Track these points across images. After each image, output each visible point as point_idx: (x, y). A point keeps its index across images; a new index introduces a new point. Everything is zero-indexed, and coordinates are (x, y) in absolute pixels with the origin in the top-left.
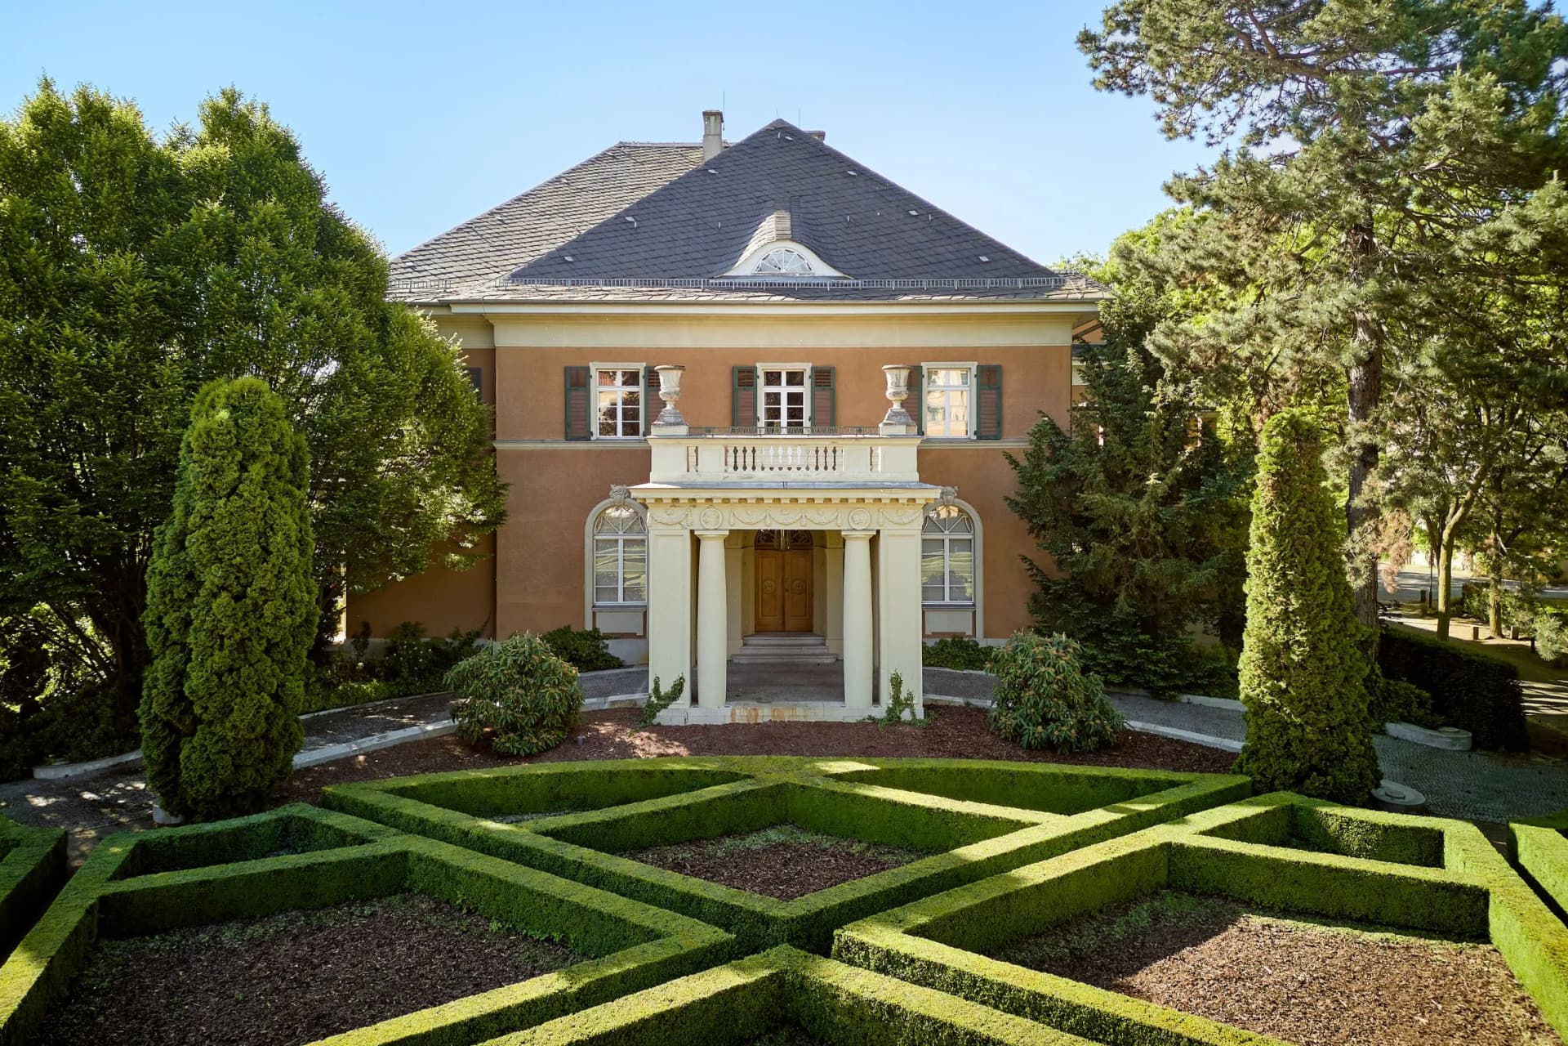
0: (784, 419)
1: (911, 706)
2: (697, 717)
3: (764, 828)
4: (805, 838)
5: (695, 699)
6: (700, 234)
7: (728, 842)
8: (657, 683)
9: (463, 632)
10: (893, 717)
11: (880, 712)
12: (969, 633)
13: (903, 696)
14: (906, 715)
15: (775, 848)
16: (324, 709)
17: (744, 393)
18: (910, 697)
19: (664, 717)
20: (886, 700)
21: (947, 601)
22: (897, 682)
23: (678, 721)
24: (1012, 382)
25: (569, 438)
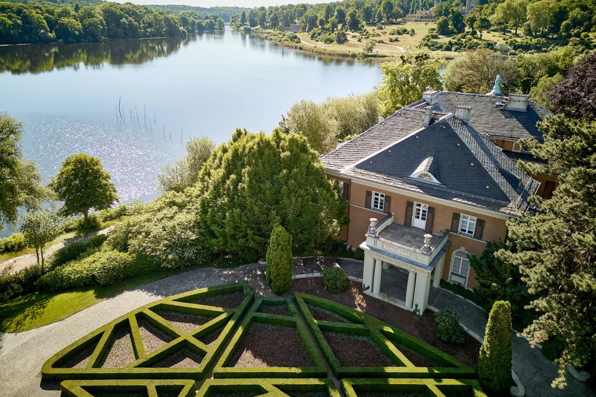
0: (421, 216)
1: (419, 312)
2: (371, 295)
3: (364, 336)
4: (371, 342)
5: (372, 290)
6: (407, 160)
7: (356, 336)
8: (364, 285)
9: (342, 240)
10: (414, 312)
11: (412, 310)
12: (464, 284)
13: (418, 309)
14: (418, 313)
15: (364, 342)
16: (309, 256)
17: (409, 209)
18: (419, 310)
19: (365, 292)
20: (414, 309)
21: (459, 274)
22: (417, 306)
23: (368, 294)
24: (487, 226)
25: (366, 207)
